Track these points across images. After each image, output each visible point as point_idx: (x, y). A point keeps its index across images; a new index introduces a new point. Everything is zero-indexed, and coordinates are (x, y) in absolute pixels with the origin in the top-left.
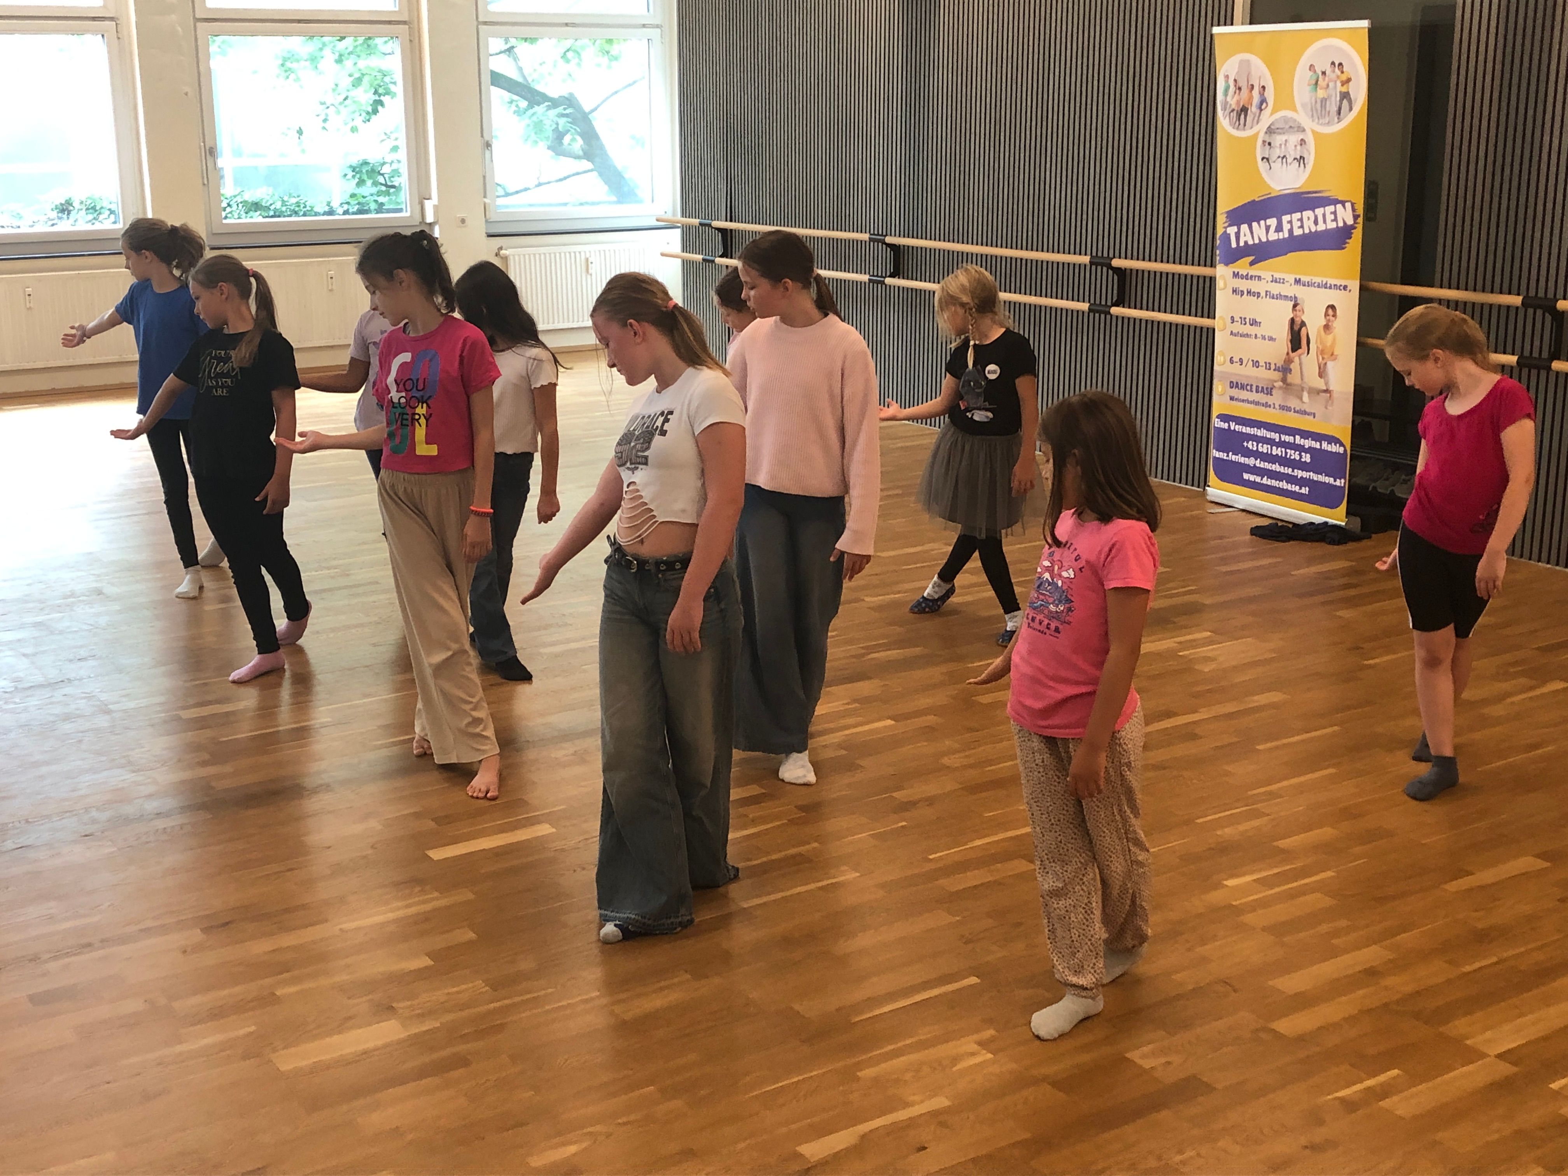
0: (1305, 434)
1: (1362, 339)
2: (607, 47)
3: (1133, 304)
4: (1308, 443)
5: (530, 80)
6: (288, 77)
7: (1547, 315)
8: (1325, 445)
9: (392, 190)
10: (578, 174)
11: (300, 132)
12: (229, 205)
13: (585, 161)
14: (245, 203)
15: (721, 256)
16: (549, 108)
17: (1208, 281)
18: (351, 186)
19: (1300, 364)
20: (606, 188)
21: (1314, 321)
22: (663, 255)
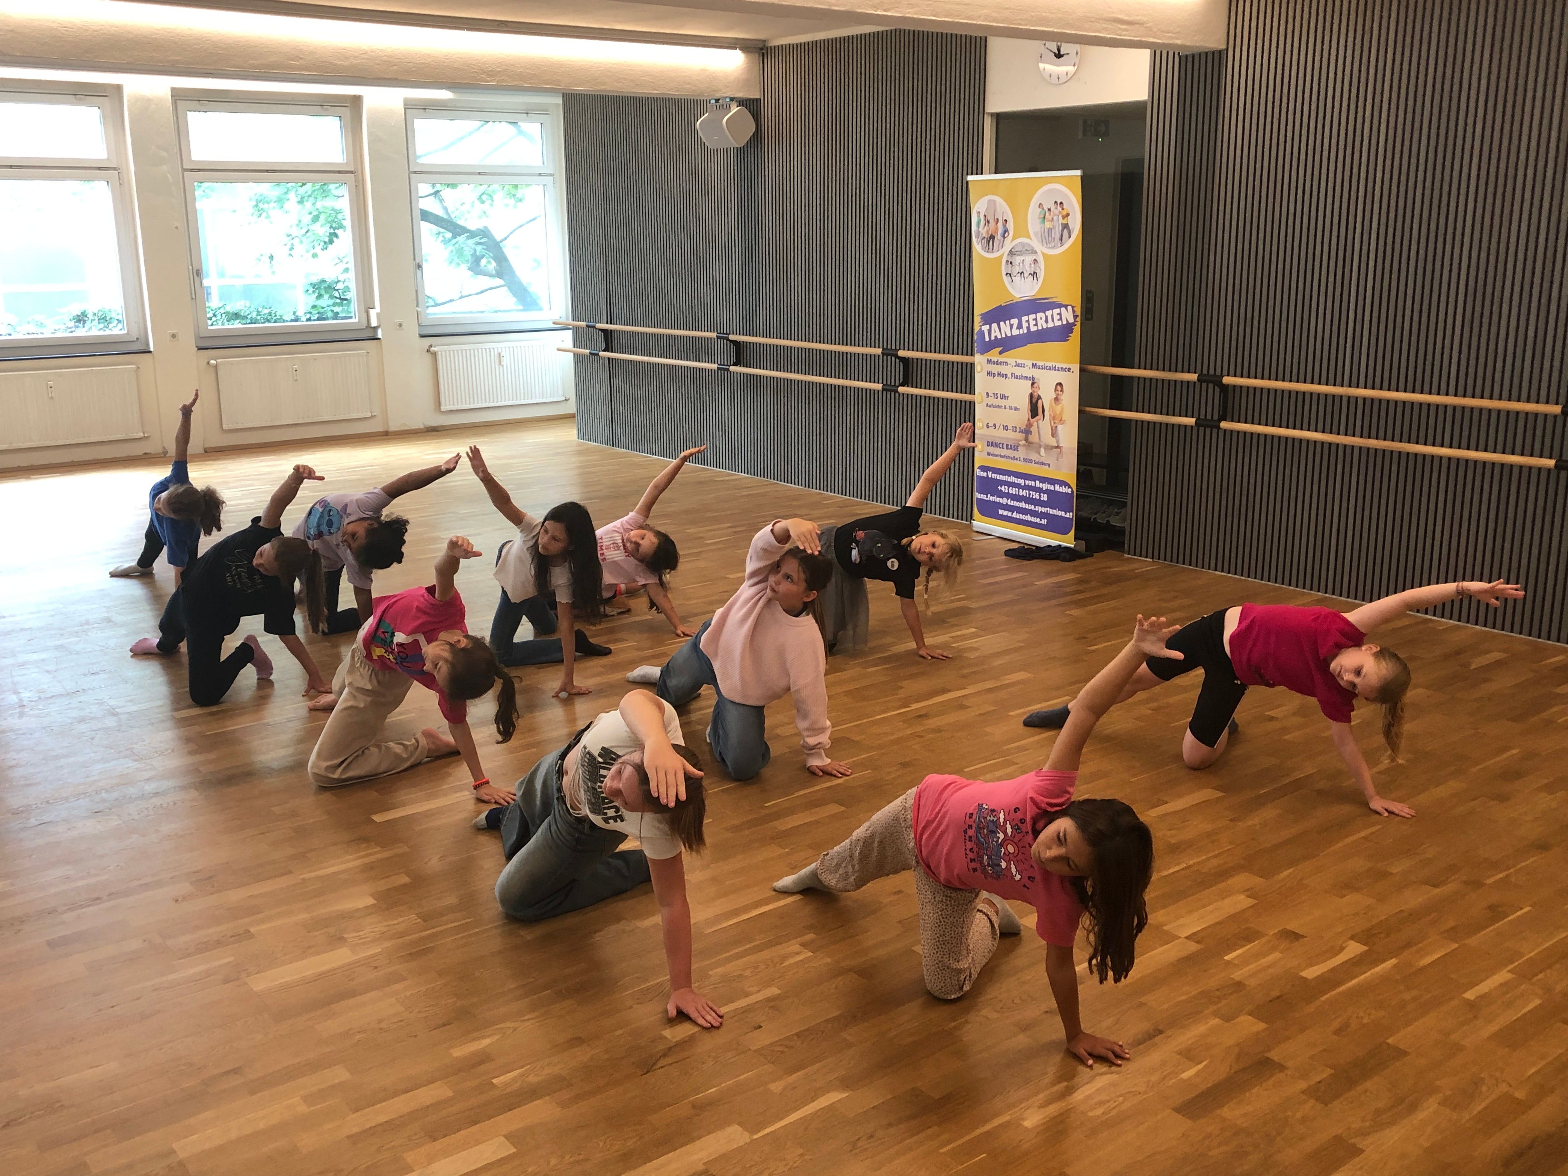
0: (1043, 480)
1: (1083, 408)
2: (513, 191)
3: (914, 384)
4: (1045, 486)
5: (453, 216)
6: (260, 215)
7: (1216, 387)
8: (1057, 488)
9: (345, 302)
10: (493, 288)
11: (271, 258)
12: (215, 315)
13: (497, 279)
14: (227, 313)
15: (604, 351)
16: (468, 238)
17: (969, 366)
18: (312, 299)
19: (1038, 427)
20: (515, 299)
21: (1047, 395)
22: (559, 350)
